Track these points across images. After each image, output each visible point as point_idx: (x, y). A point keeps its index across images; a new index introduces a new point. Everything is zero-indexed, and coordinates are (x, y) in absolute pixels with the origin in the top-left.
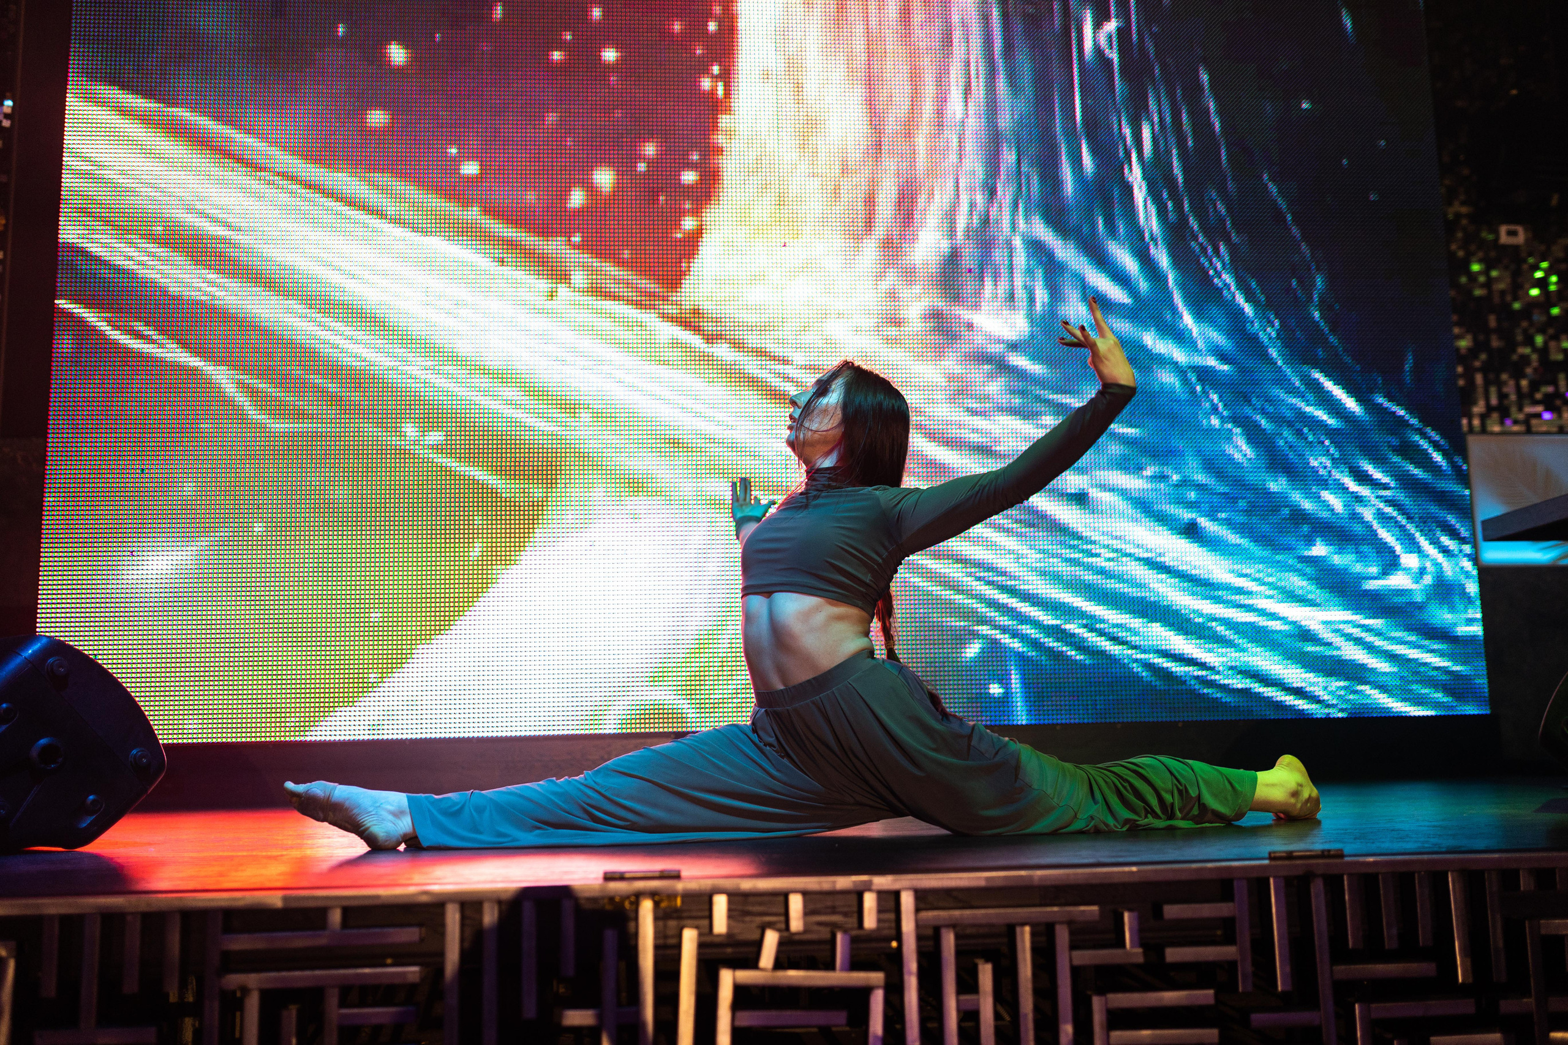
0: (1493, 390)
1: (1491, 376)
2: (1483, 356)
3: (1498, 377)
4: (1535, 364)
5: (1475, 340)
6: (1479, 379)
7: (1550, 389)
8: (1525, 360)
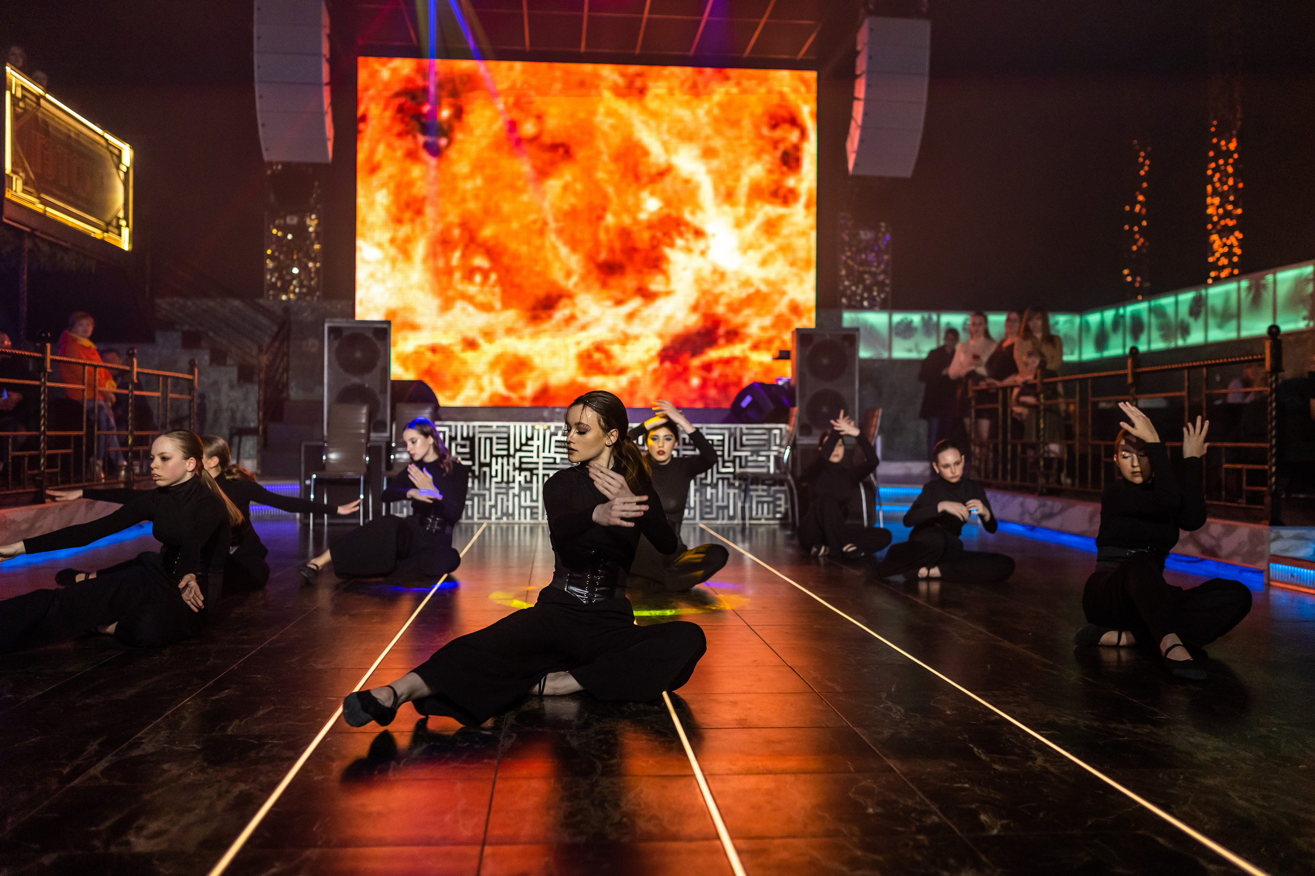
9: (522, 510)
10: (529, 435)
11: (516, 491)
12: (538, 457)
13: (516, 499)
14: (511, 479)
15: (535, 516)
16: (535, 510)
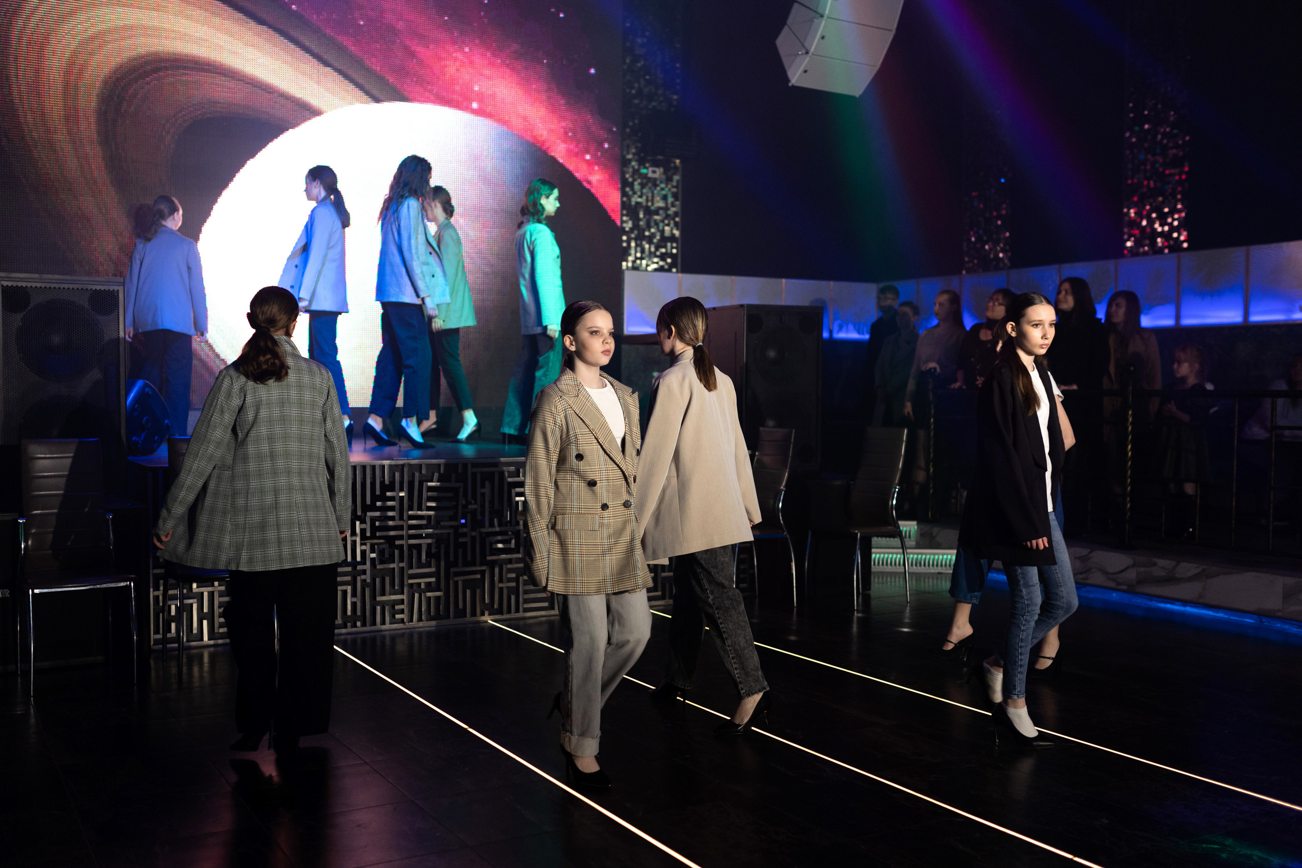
0: (639, 249)
1: (639, 242)
2: (636, 232)
3: (641, 243)
4: (658, 237)
5: (633, 224)
6: (633, 244)
7: (663, 250)
8: (653, 235)
9: (378, 608)
10: (387, 482)
11: (368, 577)
12: (401, 518)
13: (367, 591)
14: (359, 559)
15: (398, 616)
16: (397, 607)
